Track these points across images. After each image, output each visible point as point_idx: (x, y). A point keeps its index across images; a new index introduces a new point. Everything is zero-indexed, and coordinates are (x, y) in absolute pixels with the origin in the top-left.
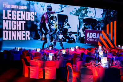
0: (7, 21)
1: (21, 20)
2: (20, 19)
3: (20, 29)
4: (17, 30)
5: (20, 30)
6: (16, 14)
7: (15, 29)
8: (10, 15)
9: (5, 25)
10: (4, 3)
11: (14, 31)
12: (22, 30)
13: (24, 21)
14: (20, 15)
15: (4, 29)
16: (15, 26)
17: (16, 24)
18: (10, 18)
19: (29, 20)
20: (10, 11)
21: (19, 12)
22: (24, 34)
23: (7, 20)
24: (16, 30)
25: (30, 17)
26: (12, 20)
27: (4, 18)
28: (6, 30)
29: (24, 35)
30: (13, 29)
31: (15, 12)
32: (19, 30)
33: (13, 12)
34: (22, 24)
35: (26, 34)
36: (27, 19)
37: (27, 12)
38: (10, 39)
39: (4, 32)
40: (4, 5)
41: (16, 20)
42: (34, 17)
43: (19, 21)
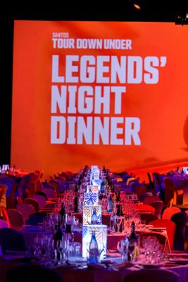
0: (64, 88)
1: (110, 85)
2: (106, 80)
3: (107, 111)
4: (97, 115)
5: (107, 115)
6: (95, 66)
7: (89, 111)
8: (75, 69)
9: (57, 99)
10: (55, 35)
11: (85, 116)
12: (112, 114)
13: (122, 85)
14: (106, 69)
15: (54, 110)
16: (89, 101)
17: (93, 96)
18: (75, 80)
19: (138, 81)
20: (76, 58)
21: (106, 58)
22: (119, 126)
23: (65, 84)
24: (93, 115)
25: (144, 72)
26: (79, 84)
27: (56, 78)
28: (58, 114)
29: (120, 131)
30: (82, 110)
31: (91, 59)
32: (102, 116)
33: (84, 59)
34: (112, 95)
35: (128, 126)
36: (131, 81)
37: (132, 59)
38: (71, 141)
39: (54, 120)
40: (54, 40)
41: (94, 84)
42: (156, 73)
43: (103, 85)
